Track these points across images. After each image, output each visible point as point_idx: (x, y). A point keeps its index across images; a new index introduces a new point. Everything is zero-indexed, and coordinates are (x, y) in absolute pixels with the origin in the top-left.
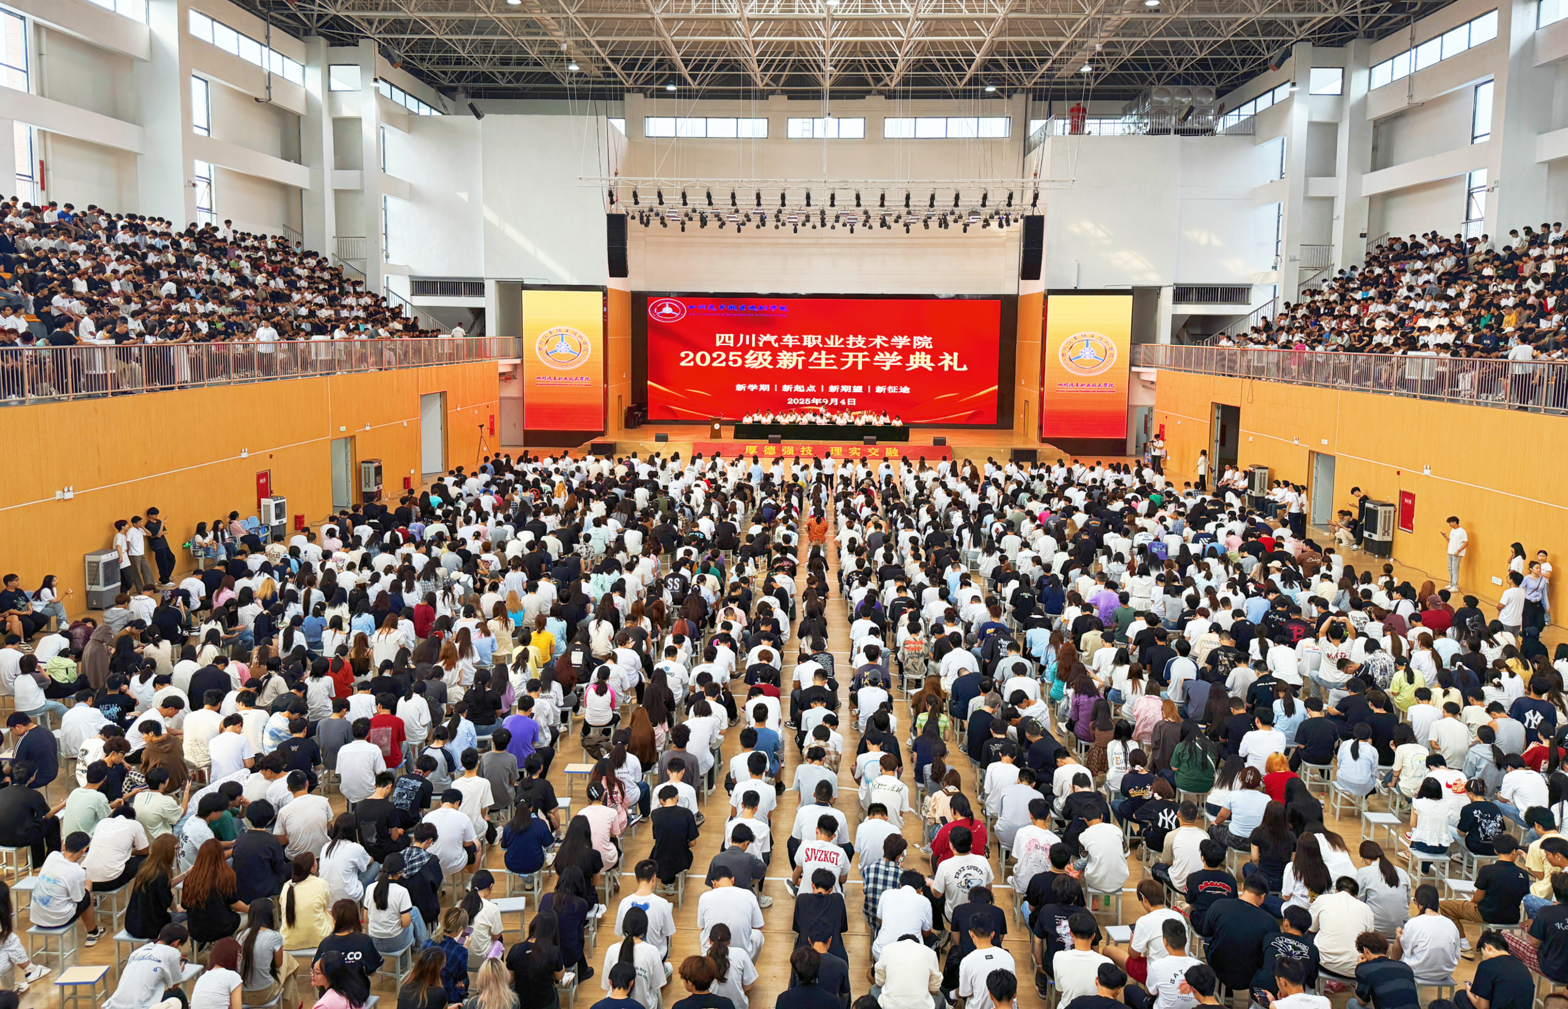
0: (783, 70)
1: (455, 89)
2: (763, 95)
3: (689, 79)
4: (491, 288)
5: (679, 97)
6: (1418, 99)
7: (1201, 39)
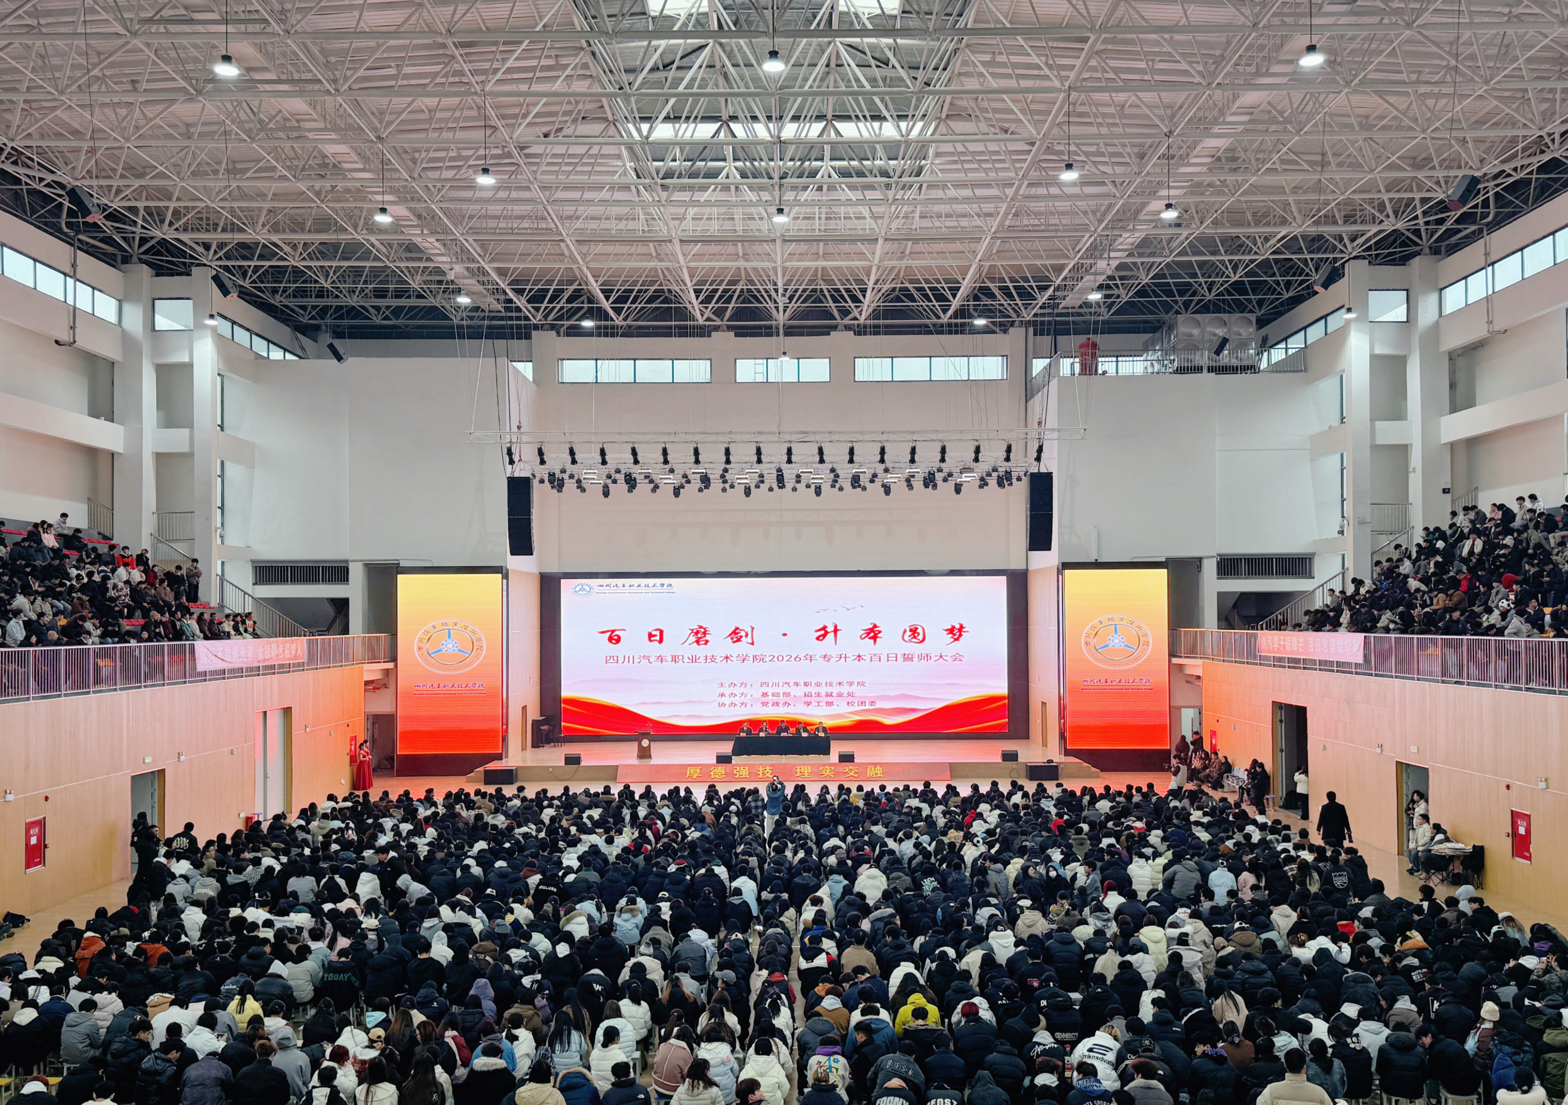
0: (729, 301)
1: (317, 328)
2: (703, 332)
3: (612, 313)
4: (357, 573)
5: (599, 335)
6: (1498, 326)
7: (1236, 258)
